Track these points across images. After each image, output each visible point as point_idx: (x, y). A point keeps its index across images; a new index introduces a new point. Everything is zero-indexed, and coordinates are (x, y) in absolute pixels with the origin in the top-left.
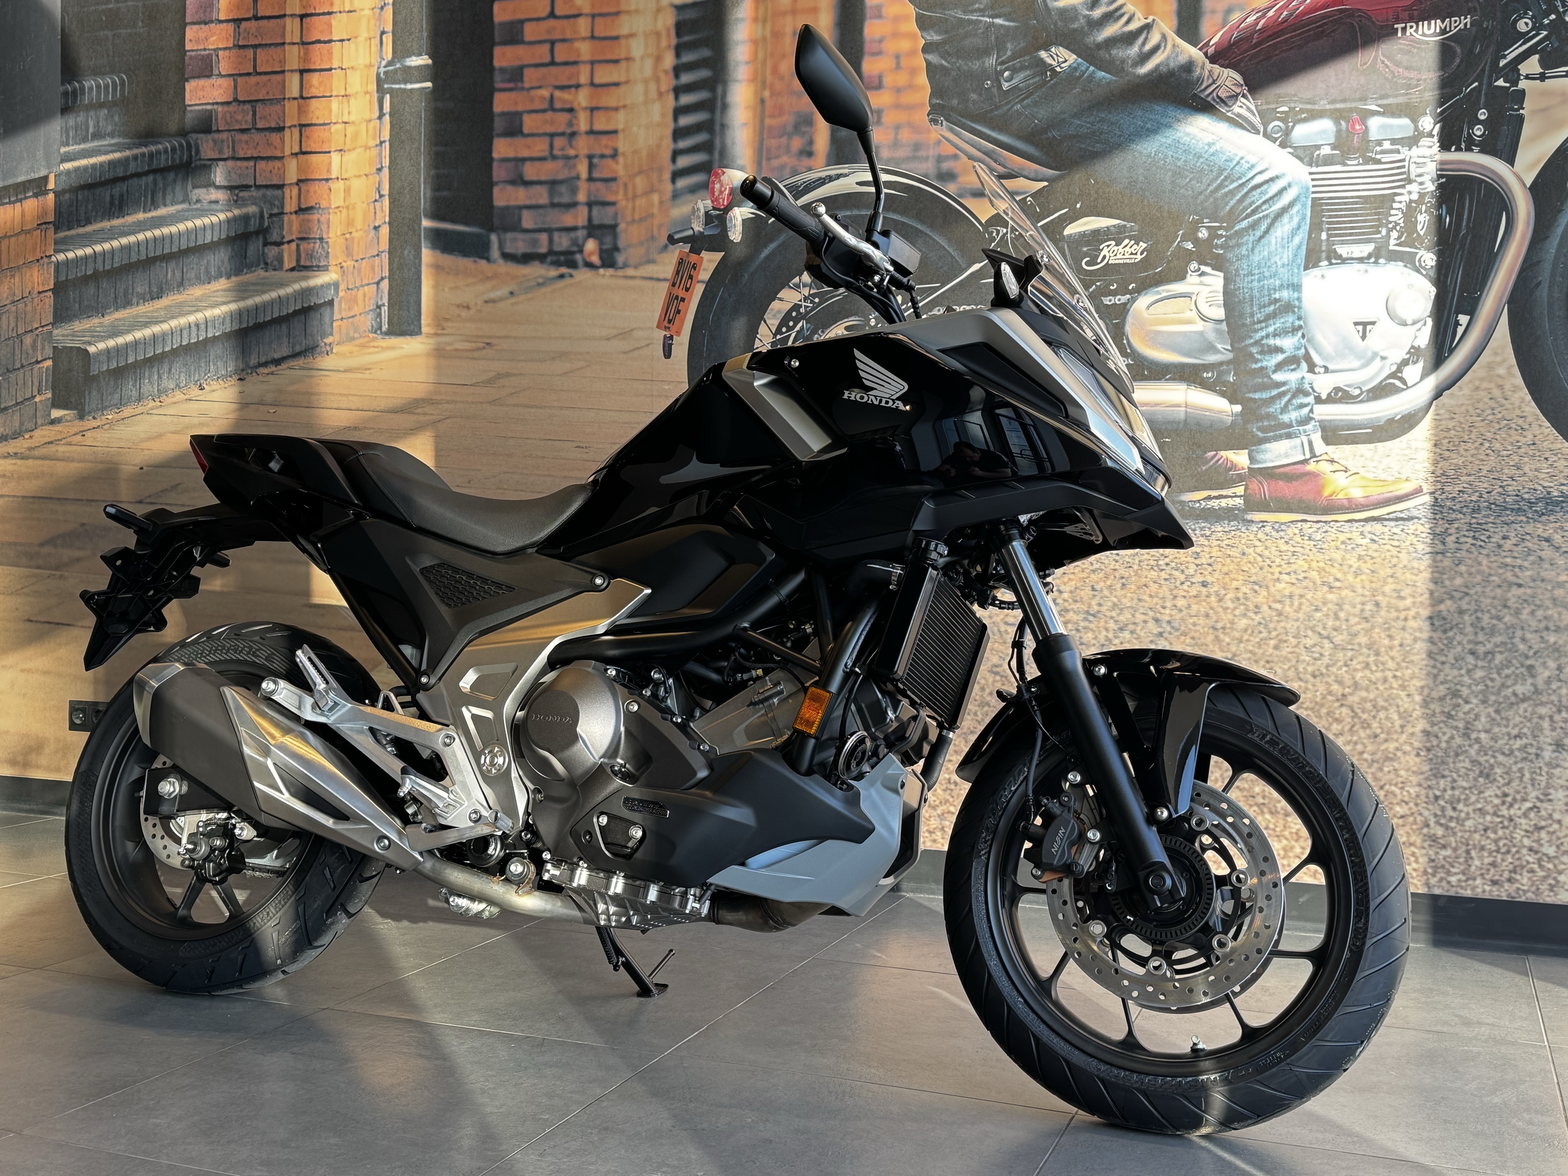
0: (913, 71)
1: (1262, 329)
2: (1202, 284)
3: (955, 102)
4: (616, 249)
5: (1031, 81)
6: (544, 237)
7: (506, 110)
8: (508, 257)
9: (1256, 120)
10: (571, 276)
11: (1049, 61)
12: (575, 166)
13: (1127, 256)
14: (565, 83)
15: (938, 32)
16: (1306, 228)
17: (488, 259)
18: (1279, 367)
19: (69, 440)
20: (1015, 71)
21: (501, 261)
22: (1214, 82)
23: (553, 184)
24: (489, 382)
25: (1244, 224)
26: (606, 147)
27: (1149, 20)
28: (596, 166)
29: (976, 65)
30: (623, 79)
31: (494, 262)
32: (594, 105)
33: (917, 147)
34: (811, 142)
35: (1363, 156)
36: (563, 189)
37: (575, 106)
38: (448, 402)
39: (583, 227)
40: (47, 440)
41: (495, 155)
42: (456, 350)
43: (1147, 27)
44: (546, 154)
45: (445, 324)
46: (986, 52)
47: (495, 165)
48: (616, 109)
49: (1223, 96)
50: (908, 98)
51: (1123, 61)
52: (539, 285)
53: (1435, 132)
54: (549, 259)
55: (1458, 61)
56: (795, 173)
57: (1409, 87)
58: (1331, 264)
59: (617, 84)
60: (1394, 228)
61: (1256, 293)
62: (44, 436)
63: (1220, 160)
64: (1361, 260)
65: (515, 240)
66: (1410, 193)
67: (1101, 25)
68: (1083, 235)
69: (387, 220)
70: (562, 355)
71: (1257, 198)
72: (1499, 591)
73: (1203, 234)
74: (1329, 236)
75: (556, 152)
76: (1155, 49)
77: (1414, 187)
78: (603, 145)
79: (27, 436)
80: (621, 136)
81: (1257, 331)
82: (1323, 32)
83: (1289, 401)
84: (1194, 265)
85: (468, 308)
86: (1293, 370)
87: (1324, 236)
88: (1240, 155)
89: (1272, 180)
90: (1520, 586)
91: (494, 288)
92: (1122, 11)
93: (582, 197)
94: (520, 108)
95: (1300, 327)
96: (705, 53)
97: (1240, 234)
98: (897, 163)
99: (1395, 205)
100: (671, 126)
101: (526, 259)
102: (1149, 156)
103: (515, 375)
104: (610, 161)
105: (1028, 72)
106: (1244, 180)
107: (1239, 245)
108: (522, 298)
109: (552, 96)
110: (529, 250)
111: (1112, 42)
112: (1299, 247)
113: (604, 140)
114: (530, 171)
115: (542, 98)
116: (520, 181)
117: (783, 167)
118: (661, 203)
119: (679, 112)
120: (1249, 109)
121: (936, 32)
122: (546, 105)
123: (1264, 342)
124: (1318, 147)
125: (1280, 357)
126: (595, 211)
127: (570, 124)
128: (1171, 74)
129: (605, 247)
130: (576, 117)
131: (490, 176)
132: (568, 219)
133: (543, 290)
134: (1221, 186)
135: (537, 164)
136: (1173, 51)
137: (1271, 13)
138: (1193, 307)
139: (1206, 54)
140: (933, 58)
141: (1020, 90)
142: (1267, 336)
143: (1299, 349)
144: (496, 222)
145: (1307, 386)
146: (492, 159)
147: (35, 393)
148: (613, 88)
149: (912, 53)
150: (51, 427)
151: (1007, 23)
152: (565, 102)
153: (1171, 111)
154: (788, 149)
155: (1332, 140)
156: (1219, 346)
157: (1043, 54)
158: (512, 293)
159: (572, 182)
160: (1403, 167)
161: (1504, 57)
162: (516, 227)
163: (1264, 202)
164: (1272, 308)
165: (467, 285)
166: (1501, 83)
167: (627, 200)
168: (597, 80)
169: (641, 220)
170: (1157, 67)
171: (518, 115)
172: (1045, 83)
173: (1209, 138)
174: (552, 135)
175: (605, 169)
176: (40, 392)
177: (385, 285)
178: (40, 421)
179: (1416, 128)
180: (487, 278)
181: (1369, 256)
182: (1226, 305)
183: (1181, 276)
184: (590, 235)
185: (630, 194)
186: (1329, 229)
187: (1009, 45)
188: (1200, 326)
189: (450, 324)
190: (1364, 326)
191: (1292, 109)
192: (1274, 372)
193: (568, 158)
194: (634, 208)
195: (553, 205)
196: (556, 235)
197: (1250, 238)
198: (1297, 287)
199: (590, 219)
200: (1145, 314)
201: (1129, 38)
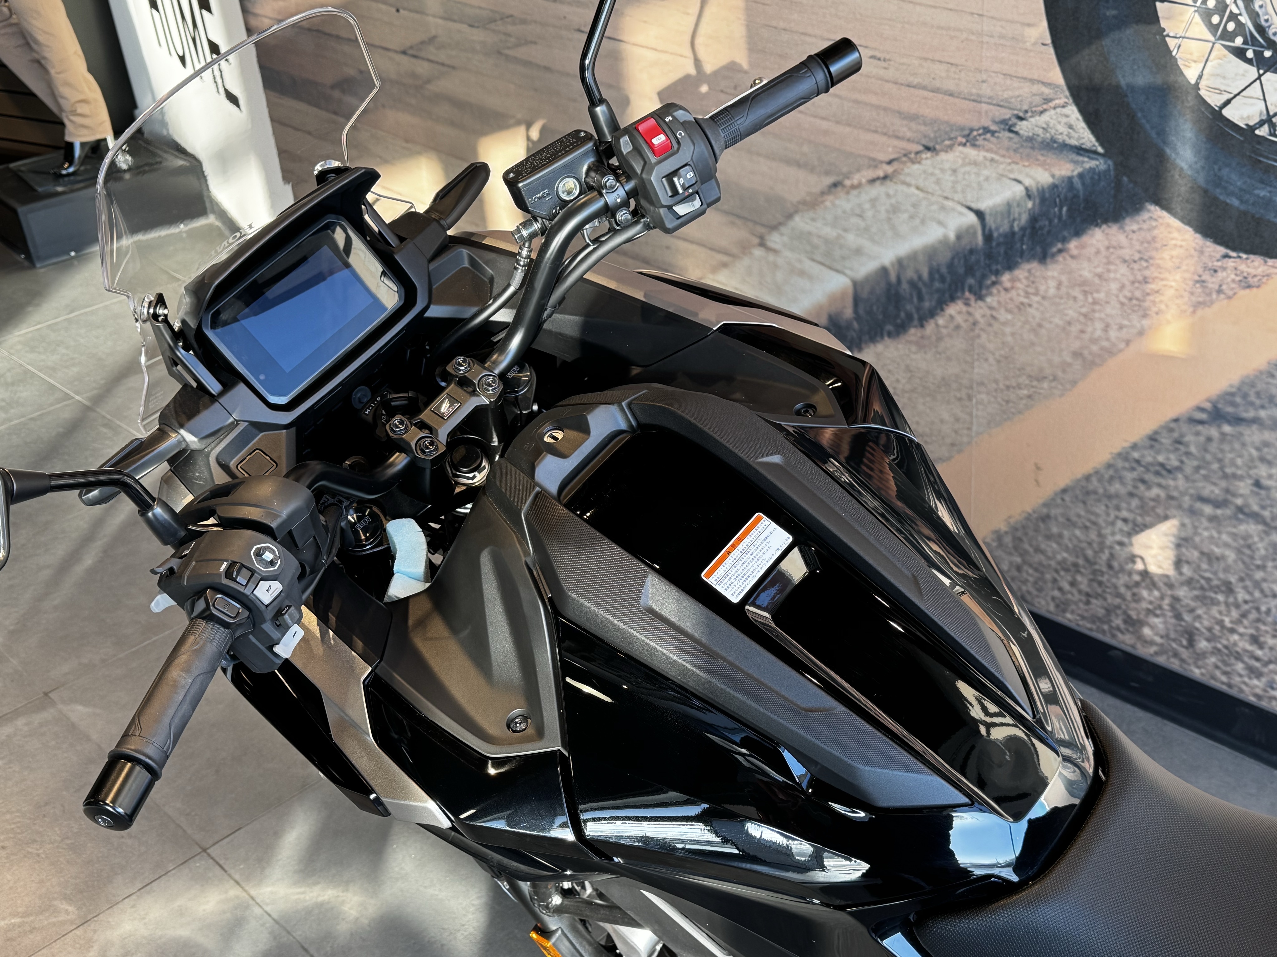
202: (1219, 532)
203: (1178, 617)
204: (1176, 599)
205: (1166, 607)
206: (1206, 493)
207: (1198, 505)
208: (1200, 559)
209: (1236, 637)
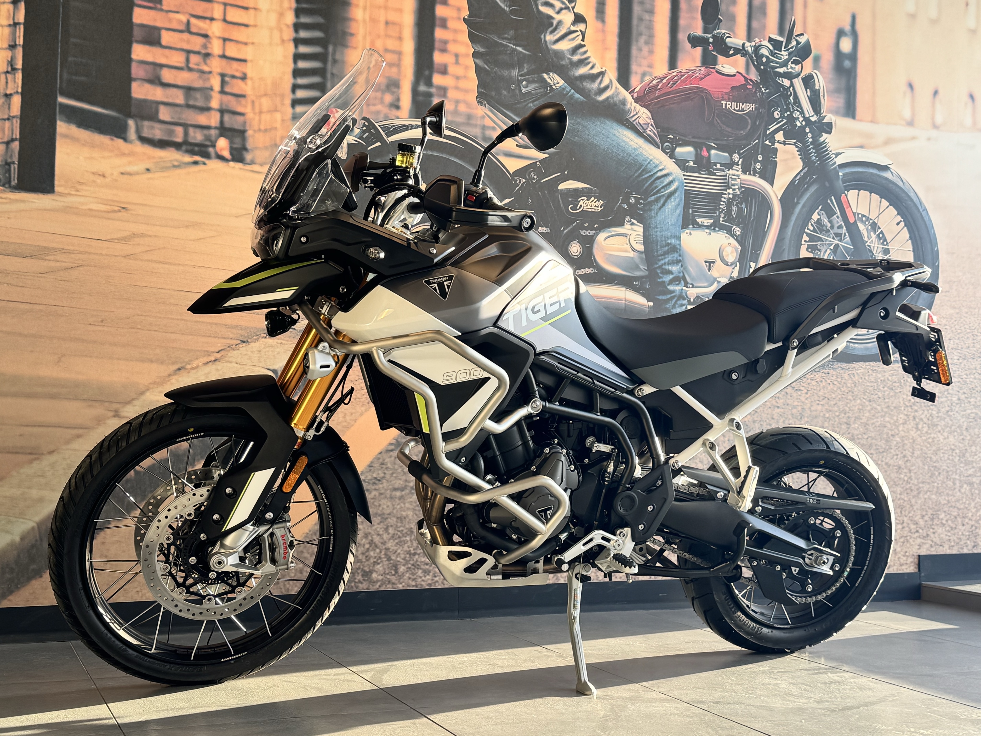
0: (466, 68)
1: (662, 259)
2: (632, 229)
3: (493, 94)
4: (245, 149)
5: (538, 91)
6: (179, 130)
7: (145, 22)
8: (144, 140)
9: (658, 140)
10: (204, 164)
11: (549, 80)
12: (209, 79)
13: (593, 207)
14: (201, 14)
15: (482, 46)
16: (682, 205)
17: (125, 139)
18: (671, 282)
20: (529, 82)
21: (138, 143)
22: (637, 114)
23: (188, 90)
24: (124, 240)
25: (653, 198)
26: (237, 71)
27: (603, 70)
28: (227, 83)
29: (506, 73)
30: (251, 22)
31: (131, 142)
32: (226, 36)
33: (469, 117)
34: (398, 100)
35: (708, 170)
36: (198, 95)
37: (210, 33)
38: (81, 253)
39: (216, 128)
41: (134, 56)
42: (90, 210)
43: (602, 74)
44: (183, 65)
45: (79, 187)
46: (511, 66)
47: (134, 65)
48: (246, 44)
49: (641, 123)
50: (462, 84)
51: (590, 91)
52: (174, 166)
53: (740, 163)
54: (184, 148)
55: (749, 127)
56: (387, 118)
57: (728, 137)
58: (694, 227)
59: (246, 26)
60: (722, 212)
61: (659, 239)
63: (640, 159)
64: (707, 227)
65: (152, 128)
66: (729, 194)
67: (577, 66)
68: (569, 190)
69: (20, 90)
70: (195, 225)
71: (660, 184)
72: (770, 410)
73: (632, 201)
74: (693, 211)
75: (191, 65)
76: (606, 88)
77: (730, 191)
78: (234, 69)
80: (249, 64)
81: (659, 260)
82: (689, 97)
83: (676, 301)
84: (628, 218)
85: (104, 176)
86: (677, 285)
87: (691, 211)
88: (651, 157)
89: (666, 175)
90: (778, 407)
91: (130, 163)
92: (589, 60)
93: (215, 104)
94: (158, 24)
95: (680, 261)
96: (319, 20)
97: (651, 203)
98: (458, 124)
99: (723, 199)
100: (291, 66)
101: (162, 144)
102: (604, 150)
103: (150, 236)
104: (240, 82)
105: (537, 85)
106: (652, 173)
107: (651, 210)
108: (157, 175)
109: (188, 22)
110: (165, 138)
111: (583, 78)
112: (679, 215)
113: (235, 65)
114: (167, 76)
115: (180, 22)
116: (156, 81)
117: (378, 113)
118: (283, 120)
119: (297, 57)
120: (654, 133)
121: (481, 46)
122: (182, 27)
123: (664, 267)
124: (688, 161)
125: (671, 276)
126: (227, 117)
127: (205, 46)
128: (615, 104)
129: (235, 146)
130: (210, 43)
131: (129, 73)
132: (202, 119)
133: (178, 171)
134: (641, 175)
135: (174, 71)
136: (616, 91)
137: (664, 81)
138: (628, 242)
139: (632, 96)
140: (480, 62)
141: (532, 95)
142: (665, 264)
143: (680, 273)
144: (133, 110)
145: (684, 294)
146: (131, 60)
148: (243, 28)
149: (467, 55)
151: (524, 51)
152: (200, 28)
153: (615, 125)
154: (382, 101)
155: (693, 159)
156: (642, 267)
157: (545, 76)
158: (148, 170)
159: (206, 91)
160: (725, 179)
161: (769, 129)
162: (153, 117)
163: (663, 188)
164: (667, 248)
165: (103, 157)
166: (767, 142)
167: (255, 113)
168: (229, 18)
169: (266, 130)
170: (608, 98)
171: (158, 30)
172: (546, 94)
173: (635, 146)
174: (188, 52)
175: (236, 87)
177: (16, 145)
179: (731, 159)
180: (124, 154)
181: (711, 225)
182: (645, 244)
183: (622, 224)
184: (221, 135)
185: (257, 110)
186: (693, 208)
187: (525, 65)
188: (631, 254)
189: (84, 187)
190: (710, 263)
191: (675, 137)
192: (669, 285)
193: (202, 72)
194: (260, 121)
195: (188, 106)
196: (191, 131)
197: (656, 207)
198: (679, 238)
199: (222, 122)
200: (603, 243)
201: (593, 78)
202: (404, 504)
203: (389, 559)
204: (387, 549)
205: (383, 556)
206: (396, 486)
207: (394, 493)
208: (397, 522)
209: (417, 556)
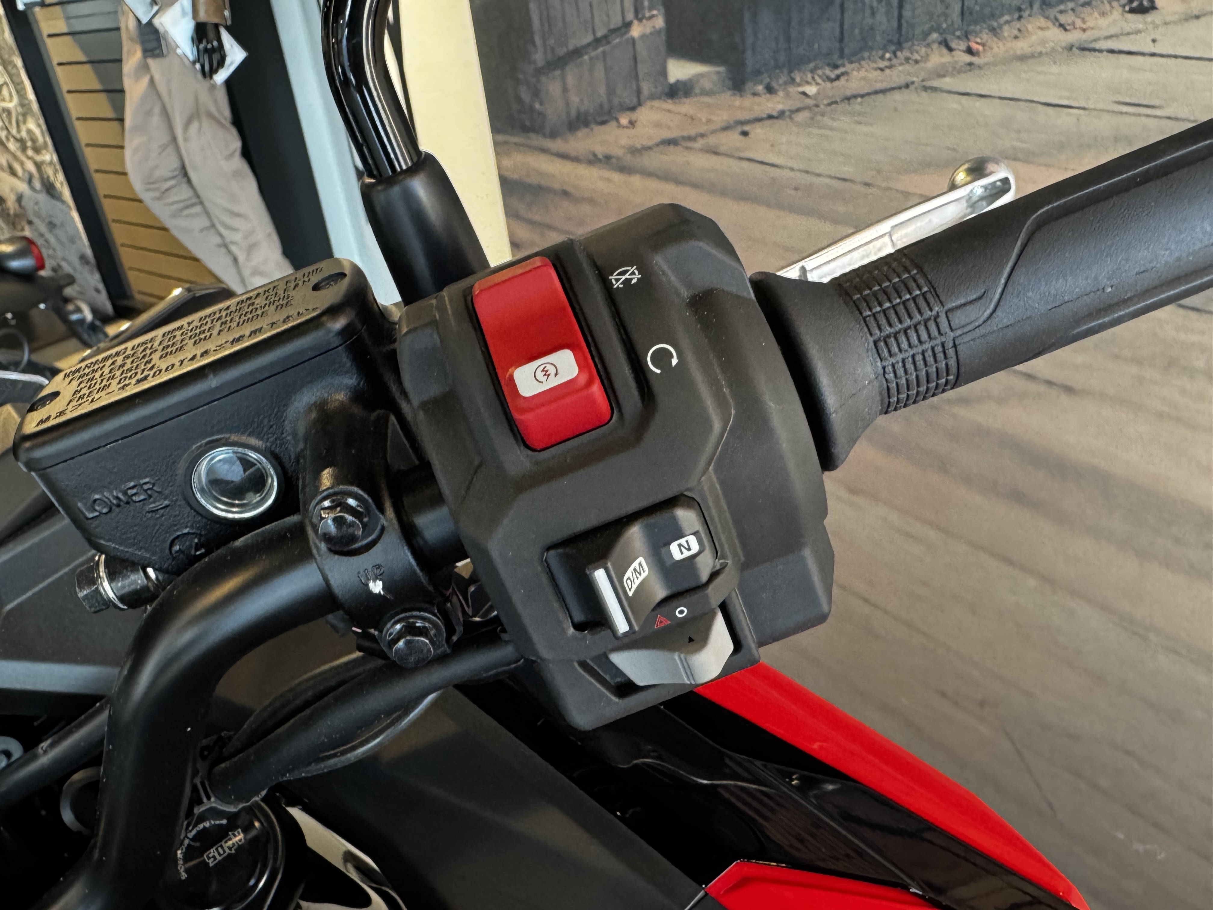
19: (712, 140)
40: (667, 134)
62: (658, 125)
79: (624, 121)
147: (630, 16)
150: (669, 105)
176: (639, 15)
178: (646, 88)
